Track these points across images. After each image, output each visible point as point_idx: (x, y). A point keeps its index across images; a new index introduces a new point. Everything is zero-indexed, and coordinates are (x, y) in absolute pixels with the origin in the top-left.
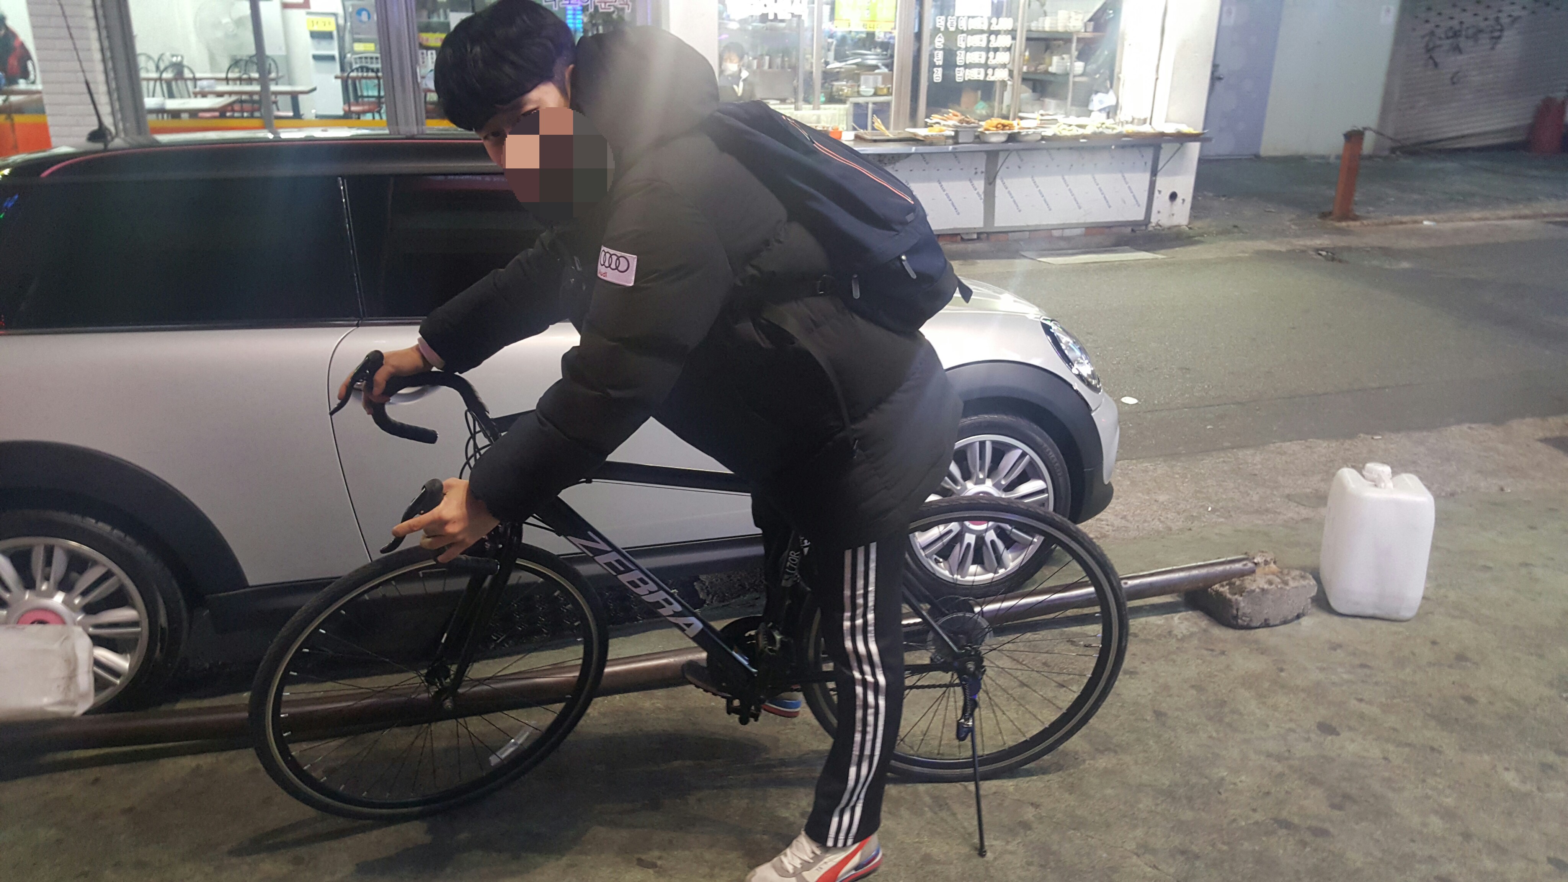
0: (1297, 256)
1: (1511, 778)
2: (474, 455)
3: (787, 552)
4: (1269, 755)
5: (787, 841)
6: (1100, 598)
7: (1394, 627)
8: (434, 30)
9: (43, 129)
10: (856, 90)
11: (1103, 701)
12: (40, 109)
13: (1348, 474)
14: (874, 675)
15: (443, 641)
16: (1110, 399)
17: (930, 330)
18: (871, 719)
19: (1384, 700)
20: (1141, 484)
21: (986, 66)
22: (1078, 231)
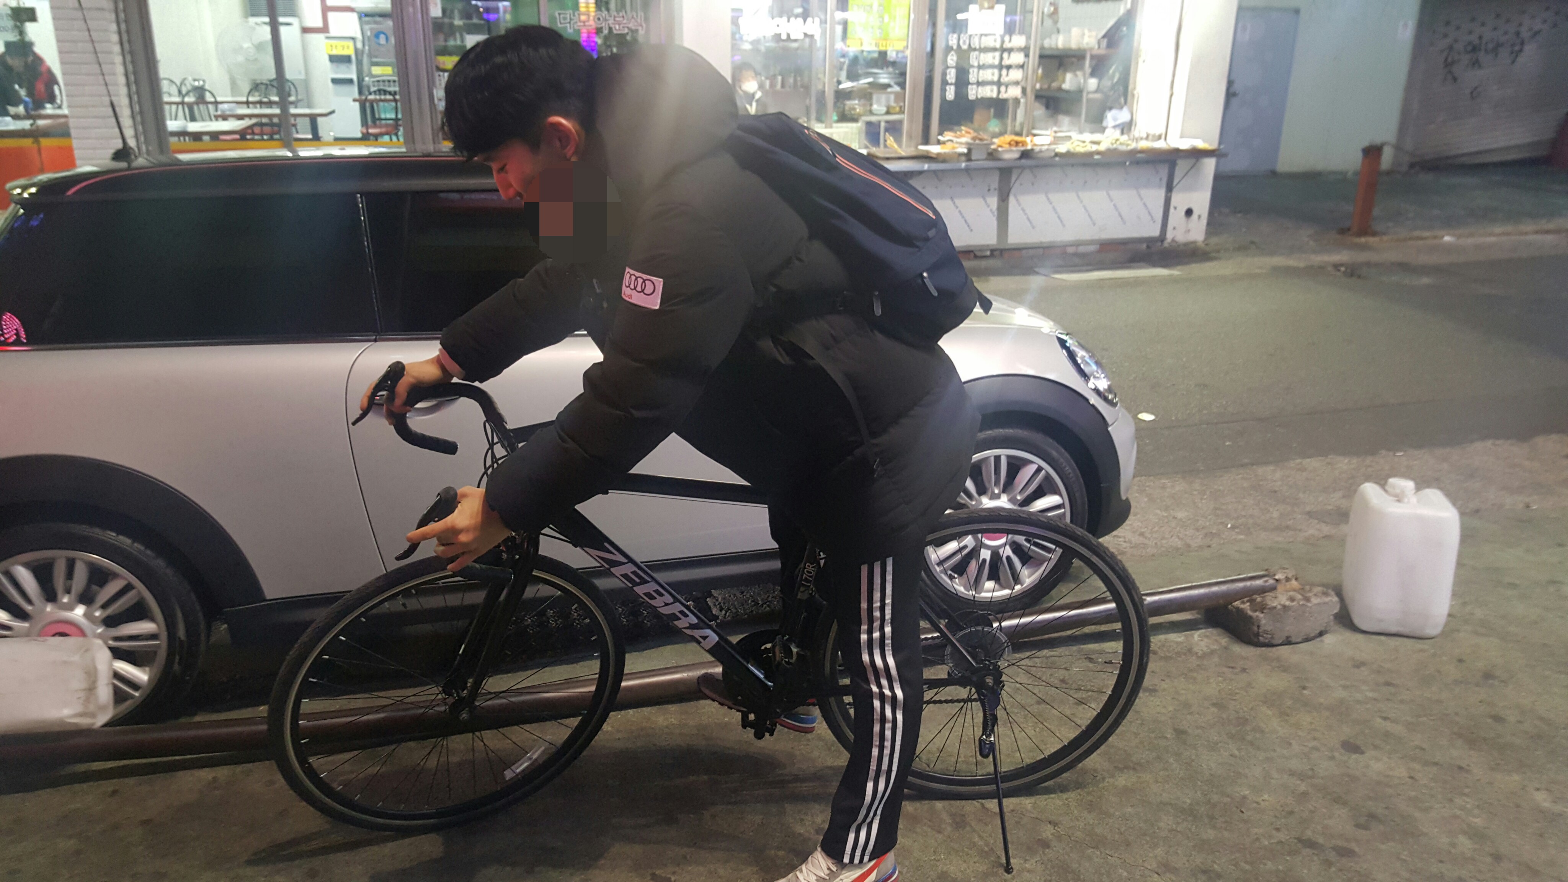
0: (1315, 272)
1: (1542, 799)
2: (492, 466)
3: (802, 565)
4: (1292, 773)
5: (803, 857)
6: (1121, 614)
7: (1419, 645)
8: (450, 54)
9: (70, 150)
10: (868, 108)
11: (1123, 719)
12: (65, 133)
13: (1370, 489)
14: (891, 688)
15: (460, 652)
16: (1127, 414)
17: (949, 344)
18: (888, 733)
19: (1408, 718)
20: (1159, 501)
21: (999, 84)
22: (1092, 248)
